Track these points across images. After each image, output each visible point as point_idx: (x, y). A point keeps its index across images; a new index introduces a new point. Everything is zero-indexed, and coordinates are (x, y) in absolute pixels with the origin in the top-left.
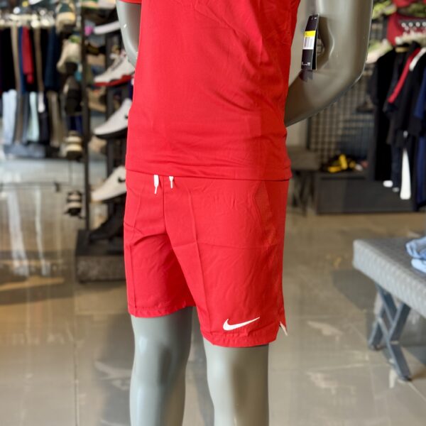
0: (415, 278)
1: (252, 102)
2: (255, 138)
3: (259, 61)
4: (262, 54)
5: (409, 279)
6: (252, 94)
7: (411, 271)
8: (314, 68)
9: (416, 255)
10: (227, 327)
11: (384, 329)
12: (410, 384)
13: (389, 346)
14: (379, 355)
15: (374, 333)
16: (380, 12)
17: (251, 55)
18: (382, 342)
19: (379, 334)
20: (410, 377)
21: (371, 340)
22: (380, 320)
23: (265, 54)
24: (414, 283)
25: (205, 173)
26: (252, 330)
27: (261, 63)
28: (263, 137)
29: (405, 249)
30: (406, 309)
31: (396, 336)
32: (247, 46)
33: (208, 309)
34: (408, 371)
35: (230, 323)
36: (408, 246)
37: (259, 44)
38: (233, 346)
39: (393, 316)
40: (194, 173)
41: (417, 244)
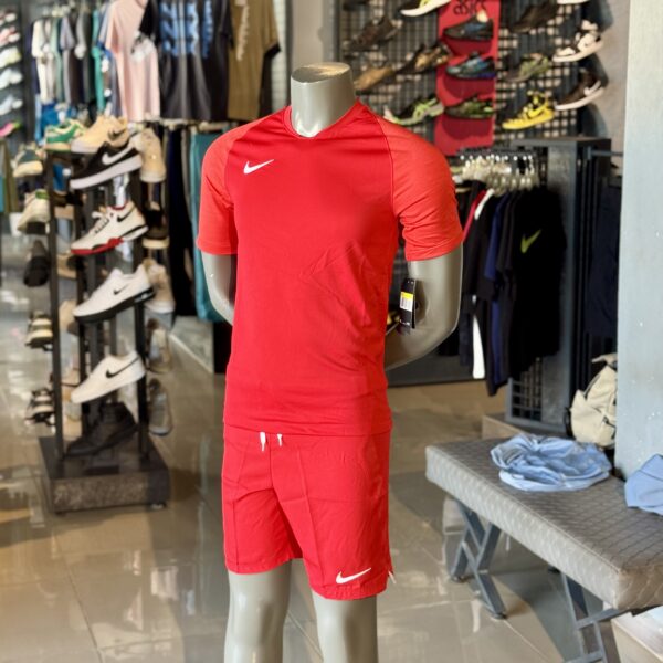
0: (506, 496)
1: (357, 362)
2: (362, 396)
3: (362, 324)
4: (365, 318)
5: (498, 497)
6: (357, 356)
7: (501, 487)
8: (413, 327)
9: (503, 465)
10: (340, 580)
11: (469, 555)
12: (505, 621)
13: (477, 577)
14: (464, 588)
15: (456, 561)
16: (423, 114)
17: (355, 320)
18: (468, 571)
19: (464, 560)
20: (504, 613)
21: (453, 570)
22: (464, 545)
23: (368, 317)
24: (505, 501)
25: (314, 431)
26: (364, 581)
27: (365, 326)
28: (369, 394)
29: (490, 456)
30: (495, 531)
31: (484, 564)
32: (351, 311)
33: (321, 563)
34: (502, 605)
35: (343, 576)
36: (492, 452)
37: (362, 310)
38: (346, 598)
39: (481, 541)
40: (303, 430)
41: (503, 451)
